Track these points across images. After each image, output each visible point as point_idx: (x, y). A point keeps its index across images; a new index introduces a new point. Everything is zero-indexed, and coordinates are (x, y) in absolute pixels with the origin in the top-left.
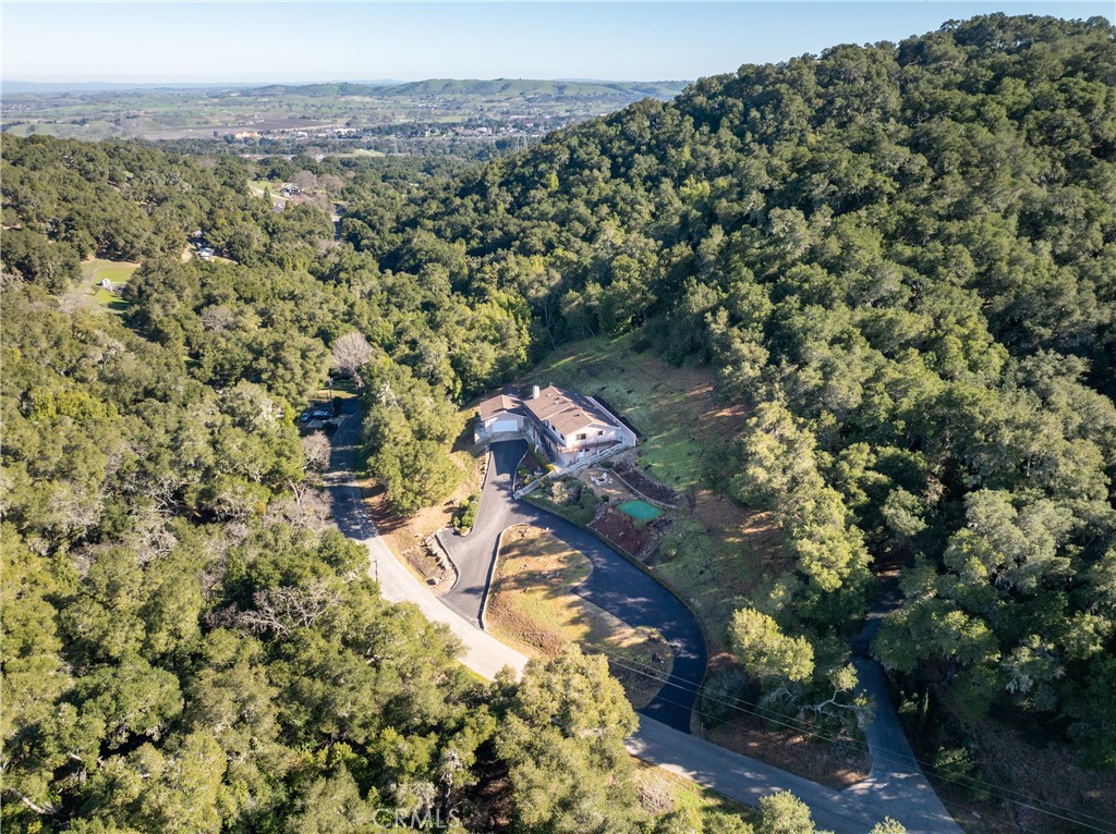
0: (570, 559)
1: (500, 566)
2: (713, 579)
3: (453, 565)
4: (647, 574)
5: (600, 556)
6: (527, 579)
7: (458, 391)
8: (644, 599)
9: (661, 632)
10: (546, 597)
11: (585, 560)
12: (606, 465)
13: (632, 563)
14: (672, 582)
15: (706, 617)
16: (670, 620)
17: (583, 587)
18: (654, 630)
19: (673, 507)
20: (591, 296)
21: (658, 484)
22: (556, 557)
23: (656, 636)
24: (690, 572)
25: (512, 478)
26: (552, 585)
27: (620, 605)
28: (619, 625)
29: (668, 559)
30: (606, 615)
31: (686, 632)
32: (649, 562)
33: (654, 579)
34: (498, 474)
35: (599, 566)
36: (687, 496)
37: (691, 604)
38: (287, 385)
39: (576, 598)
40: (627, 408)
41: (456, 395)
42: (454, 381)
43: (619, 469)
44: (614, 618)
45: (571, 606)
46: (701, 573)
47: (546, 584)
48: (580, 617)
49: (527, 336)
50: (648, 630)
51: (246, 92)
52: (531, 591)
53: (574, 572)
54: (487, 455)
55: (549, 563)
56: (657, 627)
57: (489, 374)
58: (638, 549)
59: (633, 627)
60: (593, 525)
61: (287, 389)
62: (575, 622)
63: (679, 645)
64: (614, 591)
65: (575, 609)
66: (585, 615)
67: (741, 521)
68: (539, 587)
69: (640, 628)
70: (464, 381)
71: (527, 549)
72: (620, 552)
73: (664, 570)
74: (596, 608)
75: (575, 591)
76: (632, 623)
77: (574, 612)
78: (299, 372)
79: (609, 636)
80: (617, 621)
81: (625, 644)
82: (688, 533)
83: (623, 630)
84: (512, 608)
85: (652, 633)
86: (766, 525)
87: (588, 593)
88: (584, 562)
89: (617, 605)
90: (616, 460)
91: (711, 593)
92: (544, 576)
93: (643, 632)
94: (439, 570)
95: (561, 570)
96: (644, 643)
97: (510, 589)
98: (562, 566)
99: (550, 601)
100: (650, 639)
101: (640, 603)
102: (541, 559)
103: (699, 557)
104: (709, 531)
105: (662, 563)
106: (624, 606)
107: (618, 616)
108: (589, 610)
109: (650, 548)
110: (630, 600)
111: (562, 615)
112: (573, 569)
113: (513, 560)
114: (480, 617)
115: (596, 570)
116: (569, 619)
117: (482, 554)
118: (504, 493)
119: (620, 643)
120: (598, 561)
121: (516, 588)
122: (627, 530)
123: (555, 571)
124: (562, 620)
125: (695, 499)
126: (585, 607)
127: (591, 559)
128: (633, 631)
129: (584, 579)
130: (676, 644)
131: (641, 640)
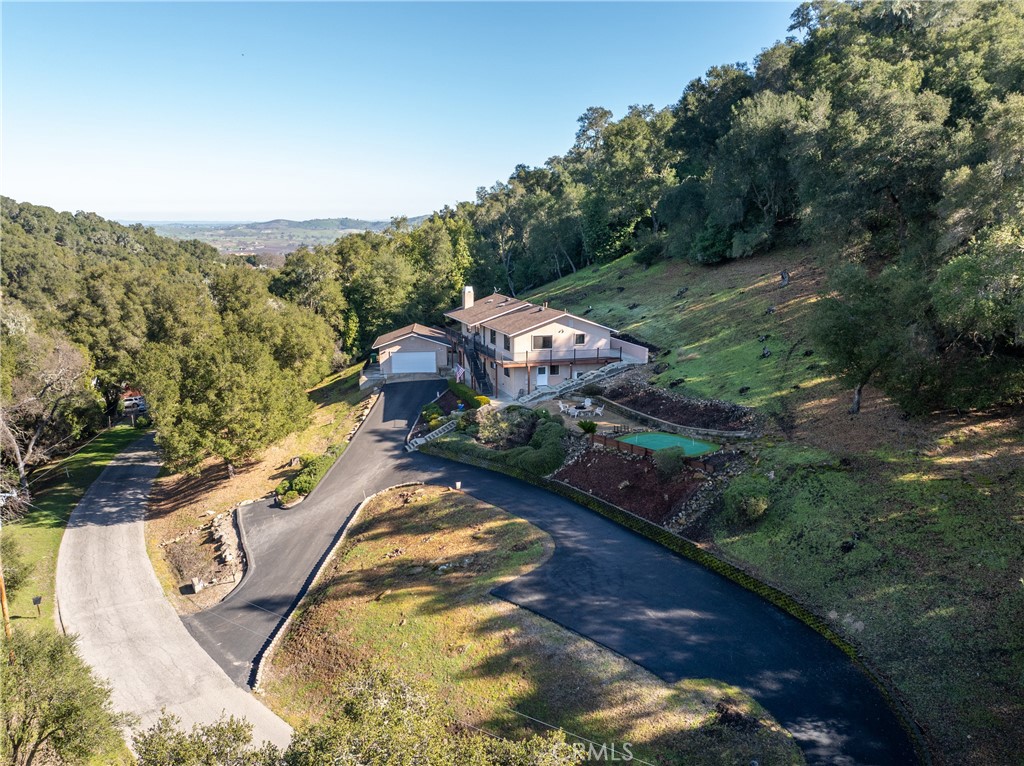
0: (498, 535)
1: (342, 554)
2: (884, 561)
3: (245, 556)
4: (694, 559)
5: (571, 525)
6: (393, 575)
7: (353, 334)
8: (693, 614)
9: (756, 698)
10: (427, 610)
11: (534, 534)
12: (591, 391)
13: (651, 538)
14: (767, 575)
15: (889, 657)
16: (777, 665)
17: (525, 585)
18: (733, 691)
19: (742, 434)
20: (569, 204)
21: (701, 403)
22: (469, 532)
23: (744, 709)
24: (814, 549)
25: (409, 425)
26: (447, 584)
27: (623, 624)
28: (624, 677)
29: (747, 522)
30: (584, 648)
31: (837, 700)
32: (697, 532)
33: (712, 571)
34: (384, 421)
35: (568, 544)
36: (774, 414)
37: (830, 625)
38: (94, 330)
39: (503, 608)
40: (628, 325)
41: (349, 342)
42: (346, 319)
43: (615, 394)
44: (609, 657)
45: (485, 628)
46: (847, 548)
47: (431, 582)
48: (509, 657)
49: (466, 253)
50: (716, 692)
51: (252, 226)
52: (393, 598)
53: (508, 558)
54: (374, 397)
55: (453, 544)
56: (742, 684)
57: (403, 306)
58: (667, 510)
59: (667, 681)
60: (560, 476)
61: (93, 335)
62: (492, 668)
63: (823, 738)
64: (606, 593)
65: (497, 637)
66: (526, 649)
67: (921, 443)
68: (415, 589)
69: (687, 684)
70: (363, 321)
71: (406, 522)
72: (620, 519)
73: (738, 549)
74: (555, 630)
75: (502, 593)
76: (664, 672)
77: (493, 644)
78: (114, 313)
79: (593, 706)
80: (615, 665)
81: (644, 731)
82: (792, 469)
83: (634, 689)
84: (337, 636)
85: (729, 700)
86: (991, 448)
87: (534, 598)
88: (533, 537)
89: (616, 624)
90: (609, 384)
91: (887, 597)
92: (435, 568)
93: (700, 697)
94: (215, 567)
95: (477, 555)
96: (706, 731)
97: (348, 596)
98: (479, 548)
99: (437, 618)
100: (727, 719)
101: (681, 622)
102: (435, 537)
103: (831, 515)
104: (845, 462)
105: (732, 533)
106: (635, 629)
107: (619, 652)
108: (534, 637)
109: (698, 505)
110: (652, 614)
111: (460, 649)
112: (504, 552)
113: (373, 543)
114: (257, 661)
115: (562, 553)
116: (478, 659)
117: (312, 536)
118: (389, 444)
119: (628, 728)
120: (567, 537)
121: (359, 594)
122: (637, 476)
123: (462, 557)
124: (459, 663)
125: (792, 418)
126: (525, 630)
127: (551, 532)
128: (665, 692)
129: (529, 568)
130: (814, 735)
131: (694, 721)
